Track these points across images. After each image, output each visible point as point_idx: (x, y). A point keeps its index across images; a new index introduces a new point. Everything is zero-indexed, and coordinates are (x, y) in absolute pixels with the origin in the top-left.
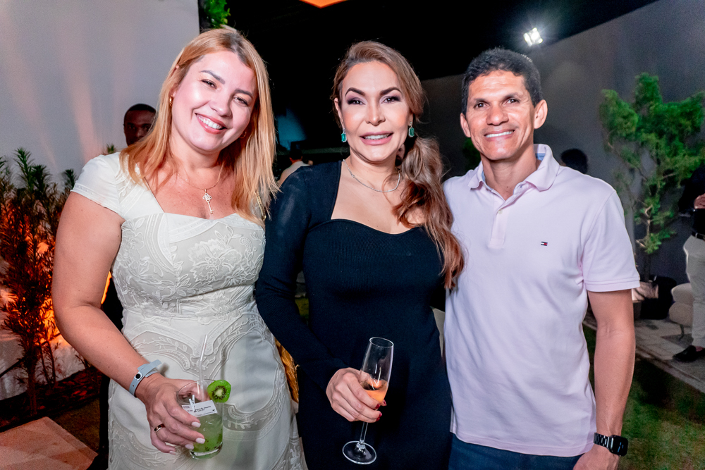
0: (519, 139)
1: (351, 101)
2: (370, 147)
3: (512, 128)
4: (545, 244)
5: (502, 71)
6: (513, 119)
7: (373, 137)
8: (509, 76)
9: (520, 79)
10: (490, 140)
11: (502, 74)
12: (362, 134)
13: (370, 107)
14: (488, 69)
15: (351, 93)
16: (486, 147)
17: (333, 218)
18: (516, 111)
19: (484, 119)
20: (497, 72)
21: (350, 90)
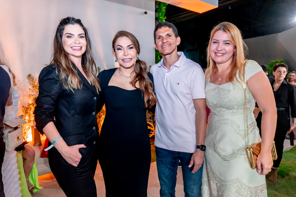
0: (172, 47)
1: (118, 49)
2: (125, 63)
3: (170, 44)
4: (179, 84)
5: (165, 27)
6: (170, 41)
7: (126, 60)
8: (167, 28)
9: (171, 29)
10: (163, 48)
11: (165, 28)
12: (123, 59)
13: (124, 51)
14: (161, 26)
15: (118, 46)
16: (163, 50)
17: (109, 85)
18: (171, 39)
19: (161, 42)
20: (164, 27)
21: (118, 45)
